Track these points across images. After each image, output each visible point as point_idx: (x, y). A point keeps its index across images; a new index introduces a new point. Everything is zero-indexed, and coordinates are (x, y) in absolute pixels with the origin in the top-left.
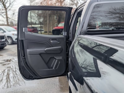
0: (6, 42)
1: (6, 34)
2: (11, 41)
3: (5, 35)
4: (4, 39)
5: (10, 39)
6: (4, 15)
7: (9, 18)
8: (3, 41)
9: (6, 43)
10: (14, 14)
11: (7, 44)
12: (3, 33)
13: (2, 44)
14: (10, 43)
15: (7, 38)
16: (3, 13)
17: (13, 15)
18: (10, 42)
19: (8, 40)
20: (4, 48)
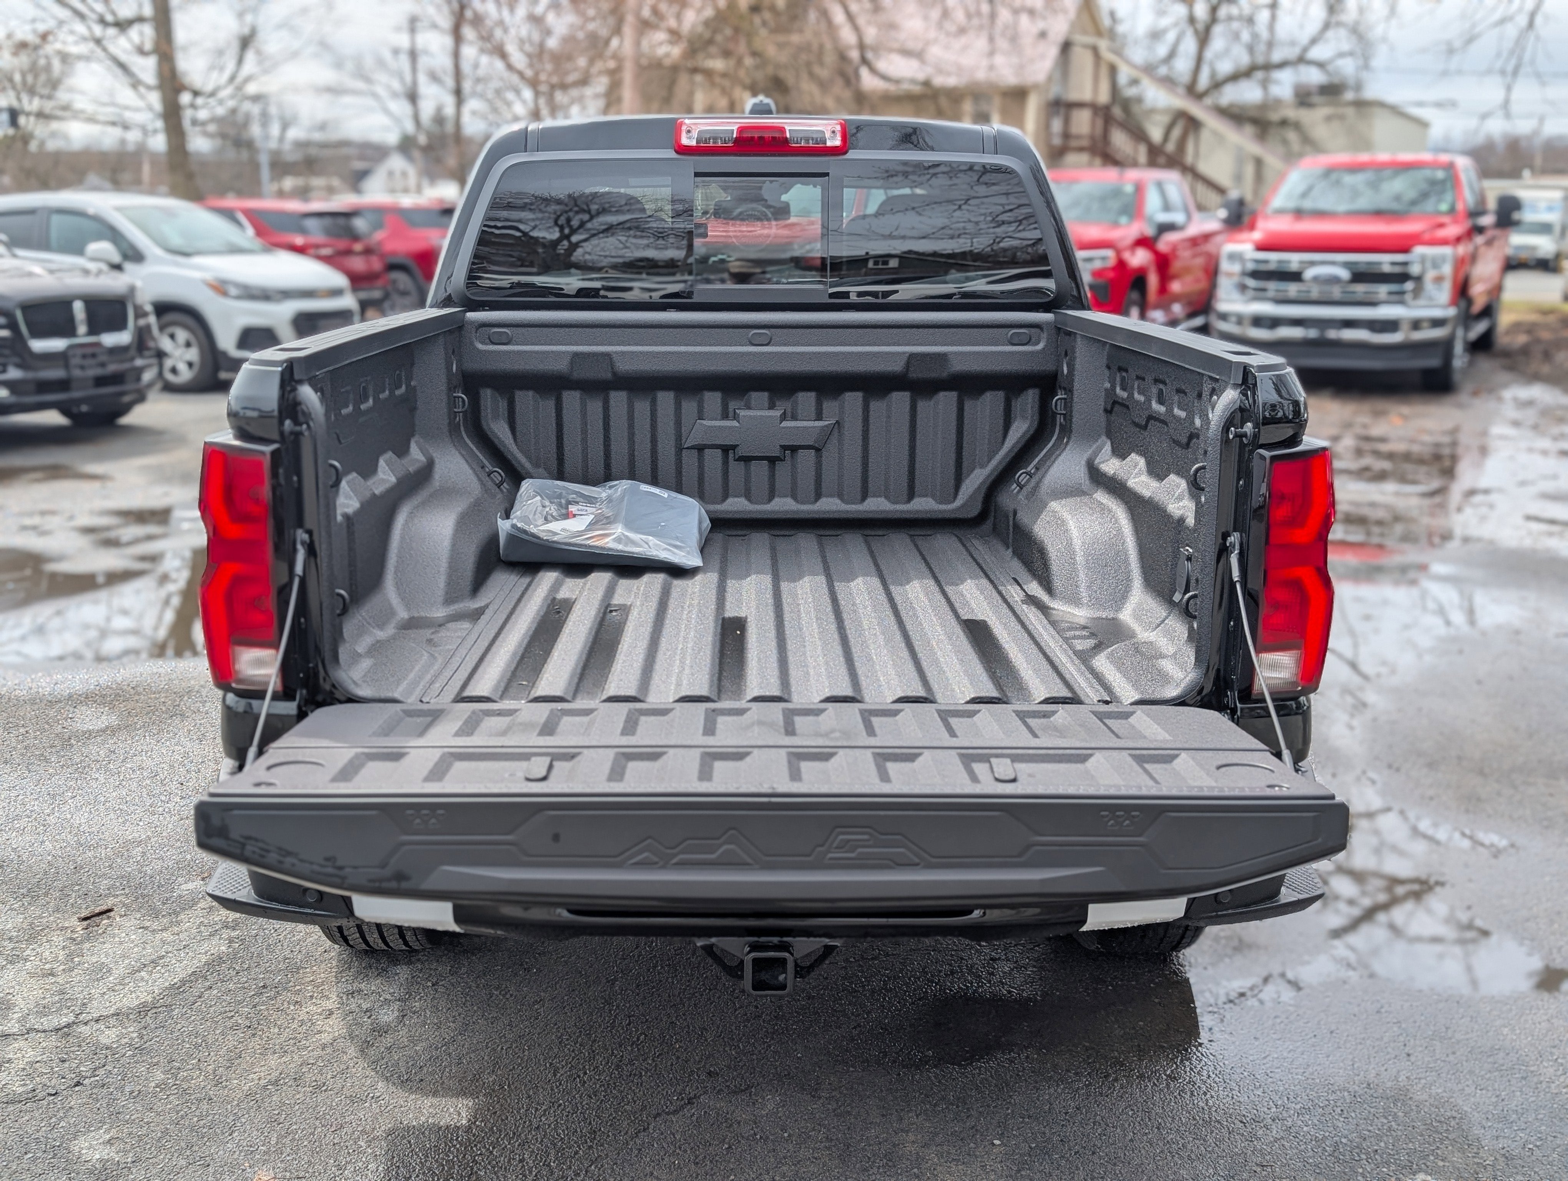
0: (139, 362)
1: (139, 284)
2: (193, 354)
3: (132, 290)
4: (119, 325)
5: (182, 335)
6: (141, 51)
7: (196, 93)
8: (117, 351)
9: (139, 371)
10: (246, 42)
11: (148, 376)
12: (117, 267)
13: (99, 372)
14: (185, 375)
15: (152, 319)
16: (122, 25)
17: (240, 61)
18: (182, 367)
19: (166, 344)
20: (126, 420)
